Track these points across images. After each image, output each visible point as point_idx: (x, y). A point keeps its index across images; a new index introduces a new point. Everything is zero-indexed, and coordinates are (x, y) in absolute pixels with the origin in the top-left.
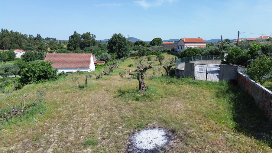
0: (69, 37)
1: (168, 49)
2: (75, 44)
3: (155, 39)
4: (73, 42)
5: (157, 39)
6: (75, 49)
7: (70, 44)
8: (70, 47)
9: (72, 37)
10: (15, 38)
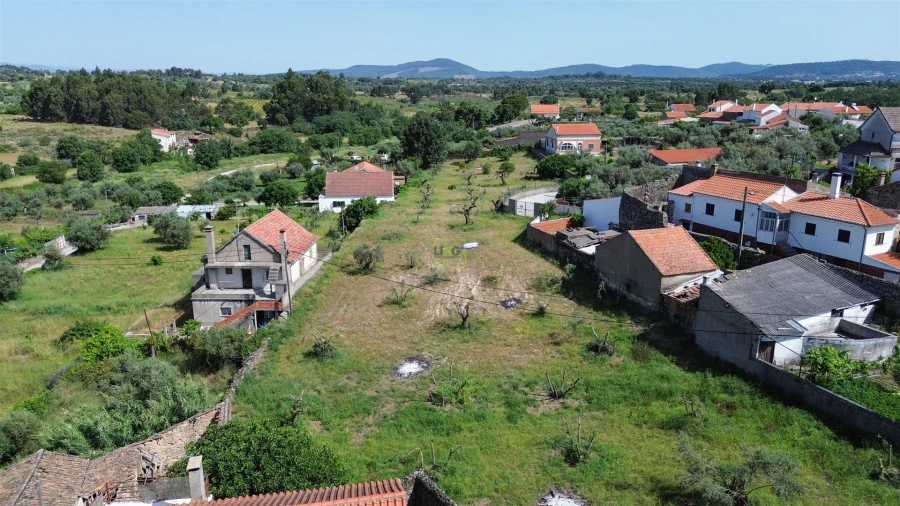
1: (528, 144)
3: (508, 98)
4: (285, 101)
5: (513, 97)
6: (291, 122)
7: (278, 106)
8: (279, 116)
9: (281, 86)
10: (137, 94)
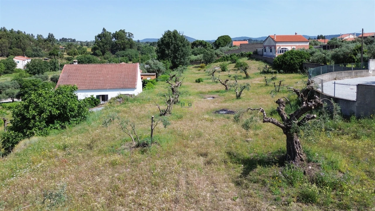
0: (95, 37)
2: (103, 46)
3: (220, 37)
4: (101, 44)
5: (223, 37)
6: (103, 54)
7: (97, 46)
8: (97, 51)
9: (99, 36)
10: (17, 40)
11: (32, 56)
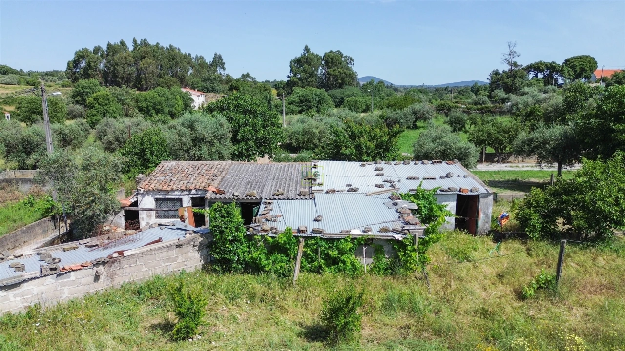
9: (298, 62)
11: (203, 90)
